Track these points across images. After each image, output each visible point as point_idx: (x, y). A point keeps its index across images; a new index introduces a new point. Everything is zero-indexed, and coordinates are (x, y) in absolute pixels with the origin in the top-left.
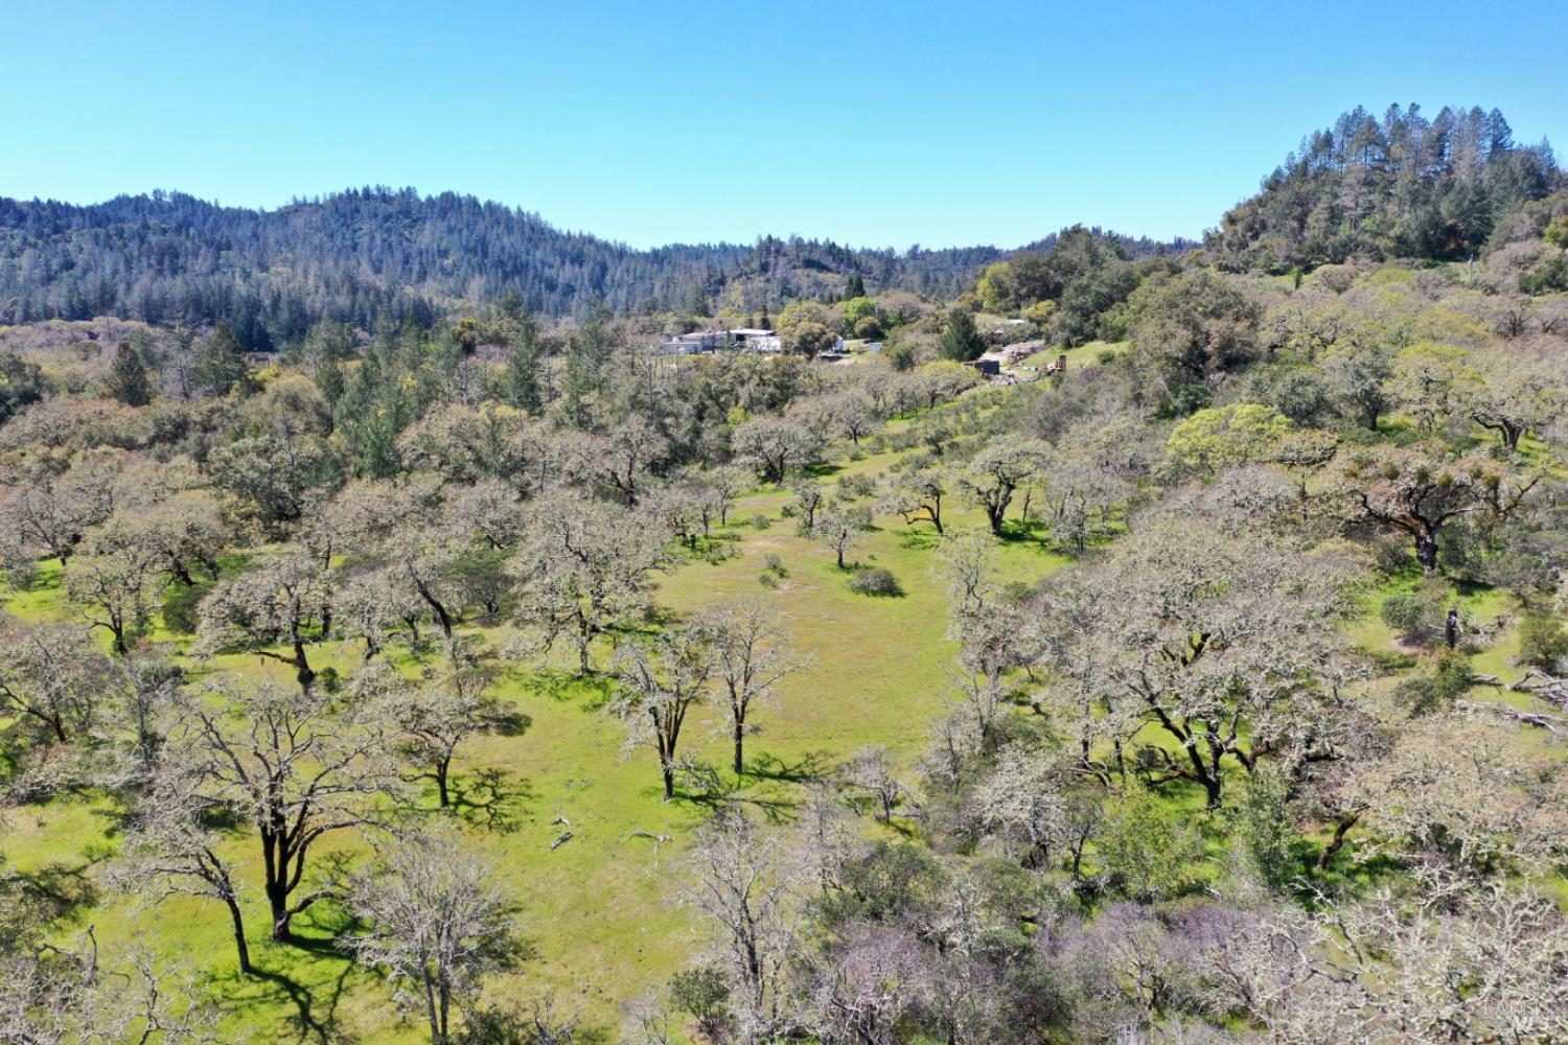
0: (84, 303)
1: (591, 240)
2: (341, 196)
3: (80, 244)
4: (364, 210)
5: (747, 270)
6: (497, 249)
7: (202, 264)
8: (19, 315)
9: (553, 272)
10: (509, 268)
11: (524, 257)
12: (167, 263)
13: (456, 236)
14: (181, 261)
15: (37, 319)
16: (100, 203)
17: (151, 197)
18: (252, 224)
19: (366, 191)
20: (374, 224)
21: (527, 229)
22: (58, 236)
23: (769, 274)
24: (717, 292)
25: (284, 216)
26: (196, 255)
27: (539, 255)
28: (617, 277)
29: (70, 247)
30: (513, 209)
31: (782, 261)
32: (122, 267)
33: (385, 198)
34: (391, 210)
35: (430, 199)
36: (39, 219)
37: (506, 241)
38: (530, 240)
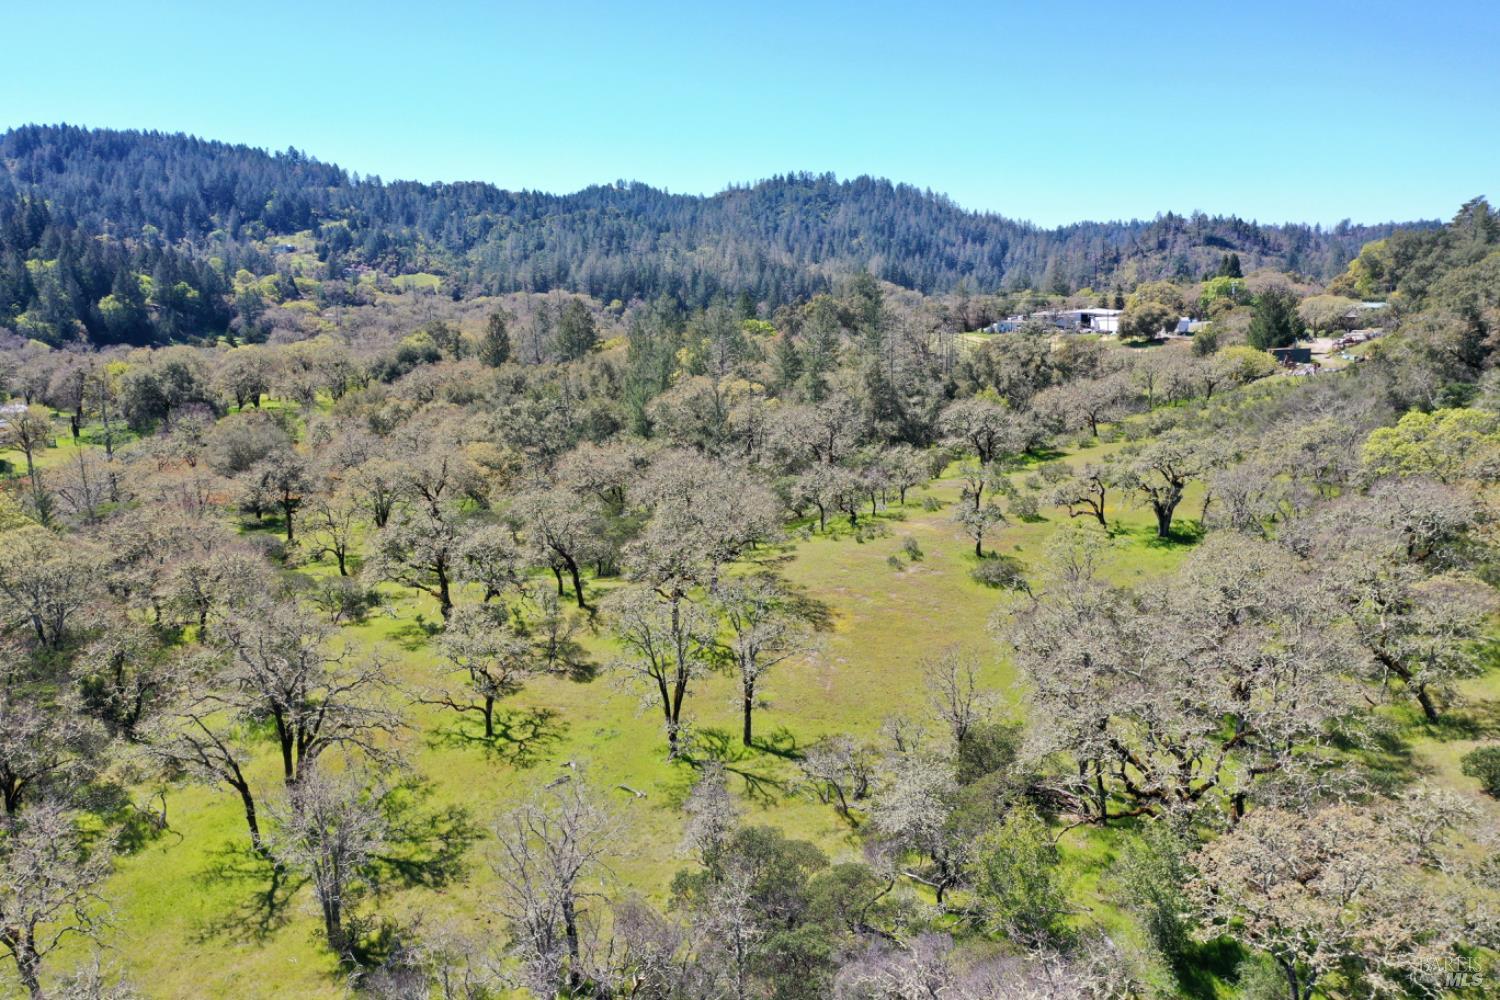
0: (544, 278)
1: (995, 219)
2: (769, 182)
3: (551, 227)
4: (787, 194)
5: (1144, 248)
6: (903, 229)
7: (642, 245)
8: (495, 288)
9: (954, 250)
10: (912, 247)
11: (928, 235)
12: (614, 244)
13: (866, 217)
14: (626, 243)
15: (509, 291)
16: (575, 192)
17: (615, 187)
18: (692, 208)
19: (791, 177)
20: (795, 207)
21: (935, 209)
22: (536, 221)
23: (1166, 253)
24: (1111, 270)
25: (719, 201)
26: (638, 237)
27: (942, 233)
28: (1017, 256)
29: (544, 230)
30: (923, 190)
31: (1181, 238)
32: (579, 248)
33: (807, 182)
34: (811, 193)
35: (847, 183)
36: (525, 208)
37: (913, 221)
38: (936, 220)
